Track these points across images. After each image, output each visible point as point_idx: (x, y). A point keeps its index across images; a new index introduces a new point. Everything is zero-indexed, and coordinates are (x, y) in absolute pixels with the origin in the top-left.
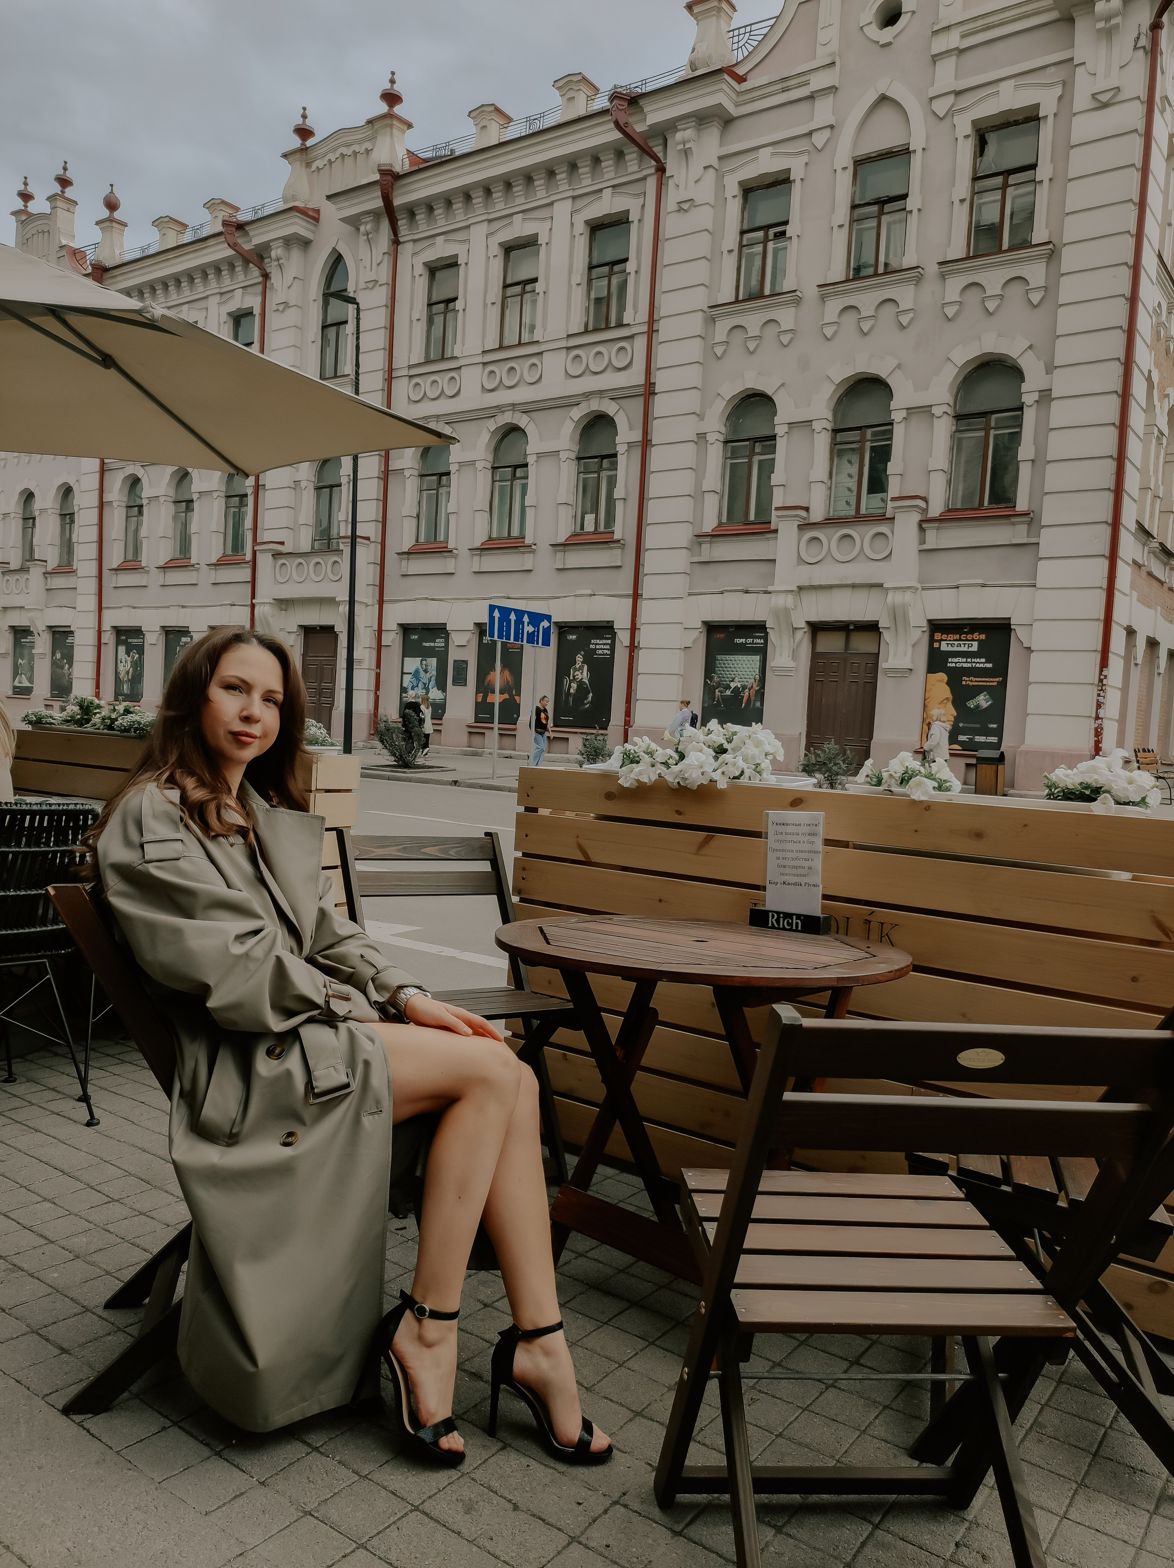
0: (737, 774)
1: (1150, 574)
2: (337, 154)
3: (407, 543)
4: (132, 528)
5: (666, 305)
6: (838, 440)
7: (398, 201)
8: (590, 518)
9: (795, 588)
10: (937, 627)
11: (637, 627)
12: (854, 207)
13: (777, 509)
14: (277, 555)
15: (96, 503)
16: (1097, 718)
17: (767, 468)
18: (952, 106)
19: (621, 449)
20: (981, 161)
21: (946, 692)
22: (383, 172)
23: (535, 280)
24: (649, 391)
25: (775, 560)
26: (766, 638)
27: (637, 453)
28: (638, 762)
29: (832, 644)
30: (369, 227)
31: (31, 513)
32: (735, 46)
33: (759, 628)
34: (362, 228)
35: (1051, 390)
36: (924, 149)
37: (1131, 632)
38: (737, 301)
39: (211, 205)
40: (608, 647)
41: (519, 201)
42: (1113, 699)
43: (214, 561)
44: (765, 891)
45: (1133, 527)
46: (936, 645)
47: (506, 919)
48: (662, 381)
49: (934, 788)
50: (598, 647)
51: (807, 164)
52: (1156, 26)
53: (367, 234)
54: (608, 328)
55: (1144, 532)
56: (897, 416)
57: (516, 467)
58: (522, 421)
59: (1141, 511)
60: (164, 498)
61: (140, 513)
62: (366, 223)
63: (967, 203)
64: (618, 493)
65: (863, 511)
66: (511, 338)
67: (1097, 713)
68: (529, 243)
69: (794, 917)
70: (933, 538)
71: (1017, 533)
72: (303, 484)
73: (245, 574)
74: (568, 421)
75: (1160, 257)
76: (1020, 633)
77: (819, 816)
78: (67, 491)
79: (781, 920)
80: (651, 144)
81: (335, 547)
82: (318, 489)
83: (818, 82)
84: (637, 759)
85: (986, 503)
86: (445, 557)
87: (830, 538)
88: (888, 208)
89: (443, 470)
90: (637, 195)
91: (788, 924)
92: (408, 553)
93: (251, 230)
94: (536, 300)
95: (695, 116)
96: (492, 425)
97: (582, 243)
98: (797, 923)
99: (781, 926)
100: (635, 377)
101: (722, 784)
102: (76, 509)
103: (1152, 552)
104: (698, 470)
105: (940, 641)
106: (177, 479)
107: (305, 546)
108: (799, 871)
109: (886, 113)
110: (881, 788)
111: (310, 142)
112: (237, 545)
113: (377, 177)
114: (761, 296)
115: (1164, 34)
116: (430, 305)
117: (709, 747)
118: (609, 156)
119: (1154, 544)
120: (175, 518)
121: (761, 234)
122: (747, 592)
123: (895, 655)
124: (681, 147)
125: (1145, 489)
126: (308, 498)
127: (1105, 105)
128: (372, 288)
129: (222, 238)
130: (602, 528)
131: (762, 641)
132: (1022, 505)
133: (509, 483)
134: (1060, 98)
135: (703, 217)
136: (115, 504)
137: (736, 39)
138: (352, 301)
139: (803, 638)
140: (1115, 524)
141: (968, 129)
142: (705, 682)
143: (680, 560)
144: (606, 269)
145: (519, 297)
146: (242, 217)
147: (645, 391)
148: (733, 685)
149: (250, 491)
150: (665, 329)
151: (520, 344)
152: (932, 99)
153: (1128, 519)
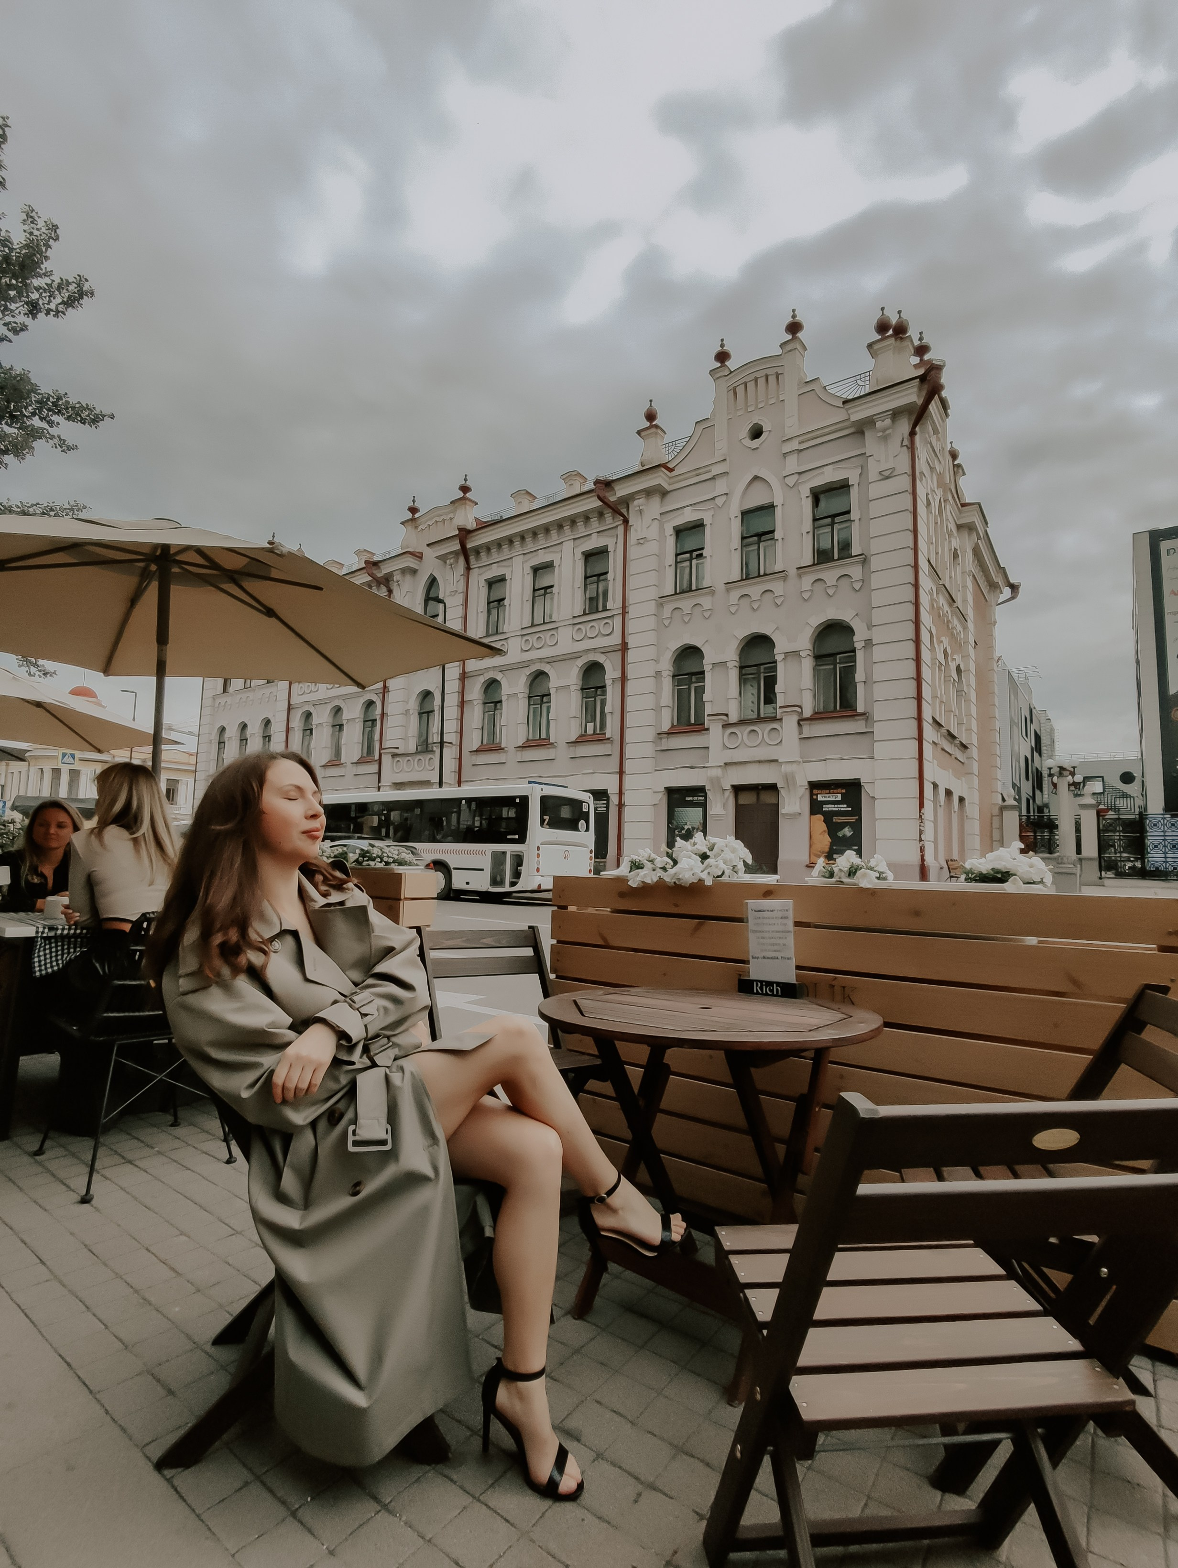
0: (720, 874)
1: (943, 749)
2: (434, 520)
3: (476, 746)
4: (306, 744)
5: (632, 598)
6: (744, 672)
7: (469, 546)
8: (590, 726)
9: (723, 764)
10: (815, 786)
11: (623, 792)
12: (743, 538)
13: (708, 715)
14: (394, 755)
15: (285, 728)
16: (921, 840)
17: (700, 691)
18: (797, 481)
19: (608, 682)
20: (817, 511)
21: (824, 827)
22: (460, 530)
23: (552, 586)
24: (624, 647)
25: (708, 748)
26: (706, 796)
27: (619, 686)
28: (642, 868)
29: (747, 799)
30: (452, 561)
31: (245, 736)
32: (667, 453)
33: (700, 790)
34: (448, 562)
35: (871, 639)
36: (782, 505)
37: (935, 786)
38: (676, 593)
39: (358, 553)
40: (605, 806)
41: (541, 543)
42: (929, 828)
43: (355, 761)
44: (749, 964)
45: (931, 721)
46: (815, 797)
47: (546, 995)
48: (631, 641)
49: (877, 878)
50: (598, 806)
51: (713, 515)
52: (912, 434)
53: (451, 565)
54: (597, 611)
55: (937, 723)
56: (779, 658)
57: (543, 696)
58: (547, 668)
59: (934, 710)
60: (326, 724)
61: (311, 733)
62: (450, 559)
63: (811, 534)
64: (607, 709)
65: (762, 715)
66: (538, 619)
67: (920, 837)
68: (548, 566)
69: (775, 985)
70: (807, 731)
71: (858, 726)
72: (411, 712)
73: (374, 768)
74: (575, 667)
75: (929, 561)
76: (867, 788)
77: (789, 903)
78: (267, 723)
79: (764, 987)
80: (619, 508)
81: (431, 749)
82: (420, 714)
83: (716, 470)
84: (642, 866)
85: (838, 708)
86: (499, 753)
87: (743, 732)
88: (763, 538)
89: (498, 700)
90: (612, 536)
91: (770, 990)
92: (476, 751)
93: (382, 566)
94: (553, 598)
95: (646, 491)
96: (528, 671)
97: (580, 564)
98: (777, 990)
99: (764, 992)
100: (616, 639)
101: (709, 882)
102: (272, 733)
103: (942, 735)
104: (657, 694)
105: (817, 795)
106: (333, 713)
107: (412, 748)
108: (776, 948)
109: (758, 485)
110: (833, 880)
111: (416, 516)
112: (370, 750)
113: (457, 532)
114: (691, 590)
115: (917, 438)
116: (489, 603)
117: (696, 854)
118: (595, 516)
119: (944, 731)
120: (332, 735)
121: (688, 555)
122: (692, 768)
123: (789, 804)
124: (638, 508)
125: (934, 697)
126: (414, 719)
127: (887, 478)
128: (454, 595)
129: (365, 571)
130: (598, 732)
131: (703, 798)
132: (860, 709)
133: (539, 706)
134: (861, 475)
135: (652, 547)
136: (296, 729)
137: (667, 449)
138: (441, 601)
139: (730, 796)
140: (919, 719)
141: (808, 493)
142: (668, 826)
143: (649, 750)
144: (595, 578)
145: (543, 597)
146: (376, 559)
147: (622, 647)
148: (686, 827)
149: (378, 718)
150: (632, 611)
151: (544, 623)
152: (785, 477)
153: (927, 715)
